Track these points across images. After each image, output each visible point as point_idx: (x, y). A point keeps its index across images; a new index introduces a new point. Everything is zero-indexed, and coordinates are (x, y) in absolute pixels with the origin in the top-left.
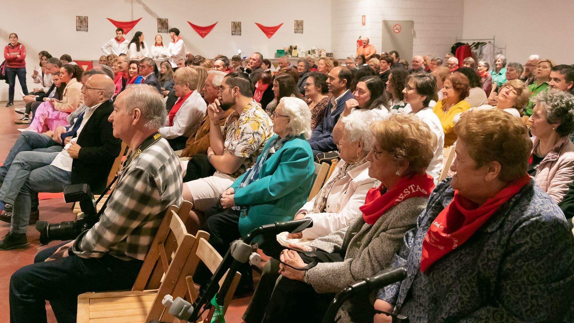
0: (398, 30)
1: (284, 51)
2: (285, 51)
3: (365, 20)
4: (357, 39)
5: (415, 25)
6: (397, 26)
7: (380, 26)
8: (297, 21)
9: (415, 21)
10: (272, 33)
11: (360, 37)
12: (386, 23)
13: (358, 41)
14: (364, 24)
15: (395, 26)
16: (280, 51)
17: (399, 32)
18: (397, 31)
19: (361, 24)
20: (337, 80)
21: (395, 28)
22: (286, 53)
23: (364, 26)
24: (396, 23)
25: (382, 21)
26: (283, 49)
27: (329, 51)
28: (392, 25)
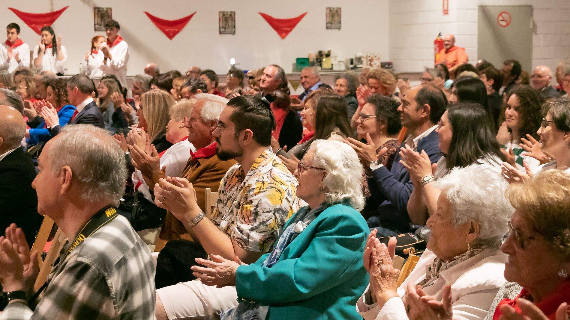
0: (506, 21)
1: (307, 59)
2: (311, 60)
3: (448, 5)
4: (435, 38)
5: (536, 13)
6: (503, 15)
7: (475, 15)
8: (330, 9)
9: (535, 6)
10: (289, 29)
11: (440, 35)
12: (484, 10)
13: (436, 42)
14: (446, 12)
15: (500, 15)
16: (301, 61)
17: (508, 24)
18: (503, 23)
19: (442, 12)
20: (414, 105)
21: (501, 18)
22: (313, 64)
23: (446, 16)
24: (502, 10)
25: (477, 8)
26: (306, 56)
27: (386, 60)
28: (494, 13)
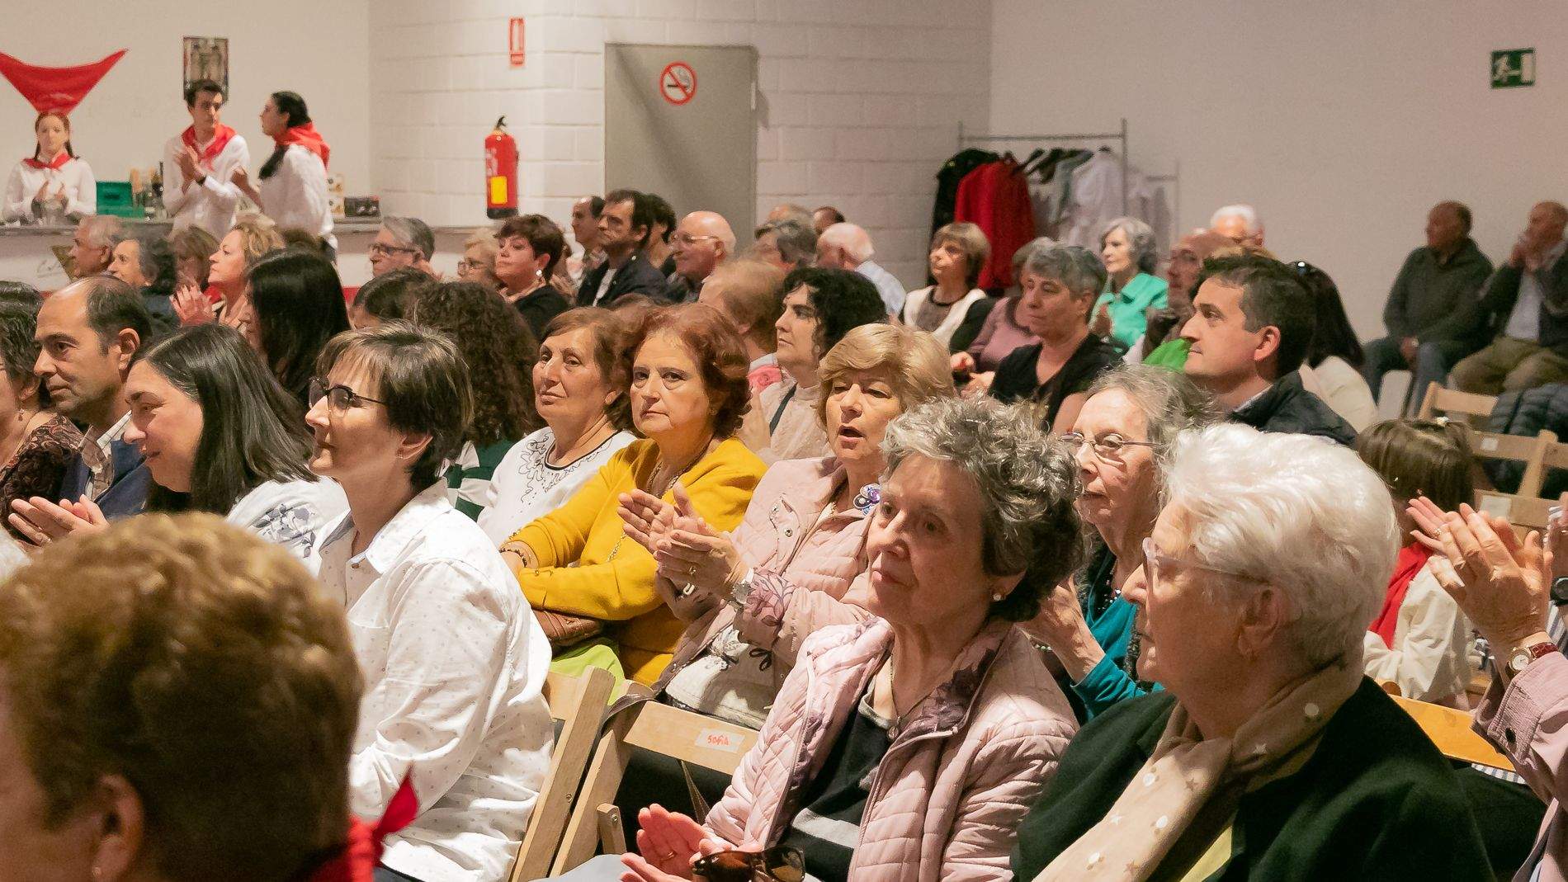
0: (684, 88)
1: (127, 186)
2: (138, 189)
3: (522, 40)
4: (489, 130)
5: (765, 70)
6: (675, 70)
7: (596, 71)
8: (196, 43)
9: (762, 50)
10: (70, 98)
11: (500, 122)
12: (621, 56)
13: (490, 143)
14: (517, 59)
15: (668, 70)
16: (110, 190)
17: (689, 97)
18: (676, 94)
19: (507, 58)
21: (668, 80)
22: (143, 200)
23: (518, 71)
24: (676, 56)
25: (602, 49)
26: (124, 178)
27: (362, 191)
28: (652, 65)
